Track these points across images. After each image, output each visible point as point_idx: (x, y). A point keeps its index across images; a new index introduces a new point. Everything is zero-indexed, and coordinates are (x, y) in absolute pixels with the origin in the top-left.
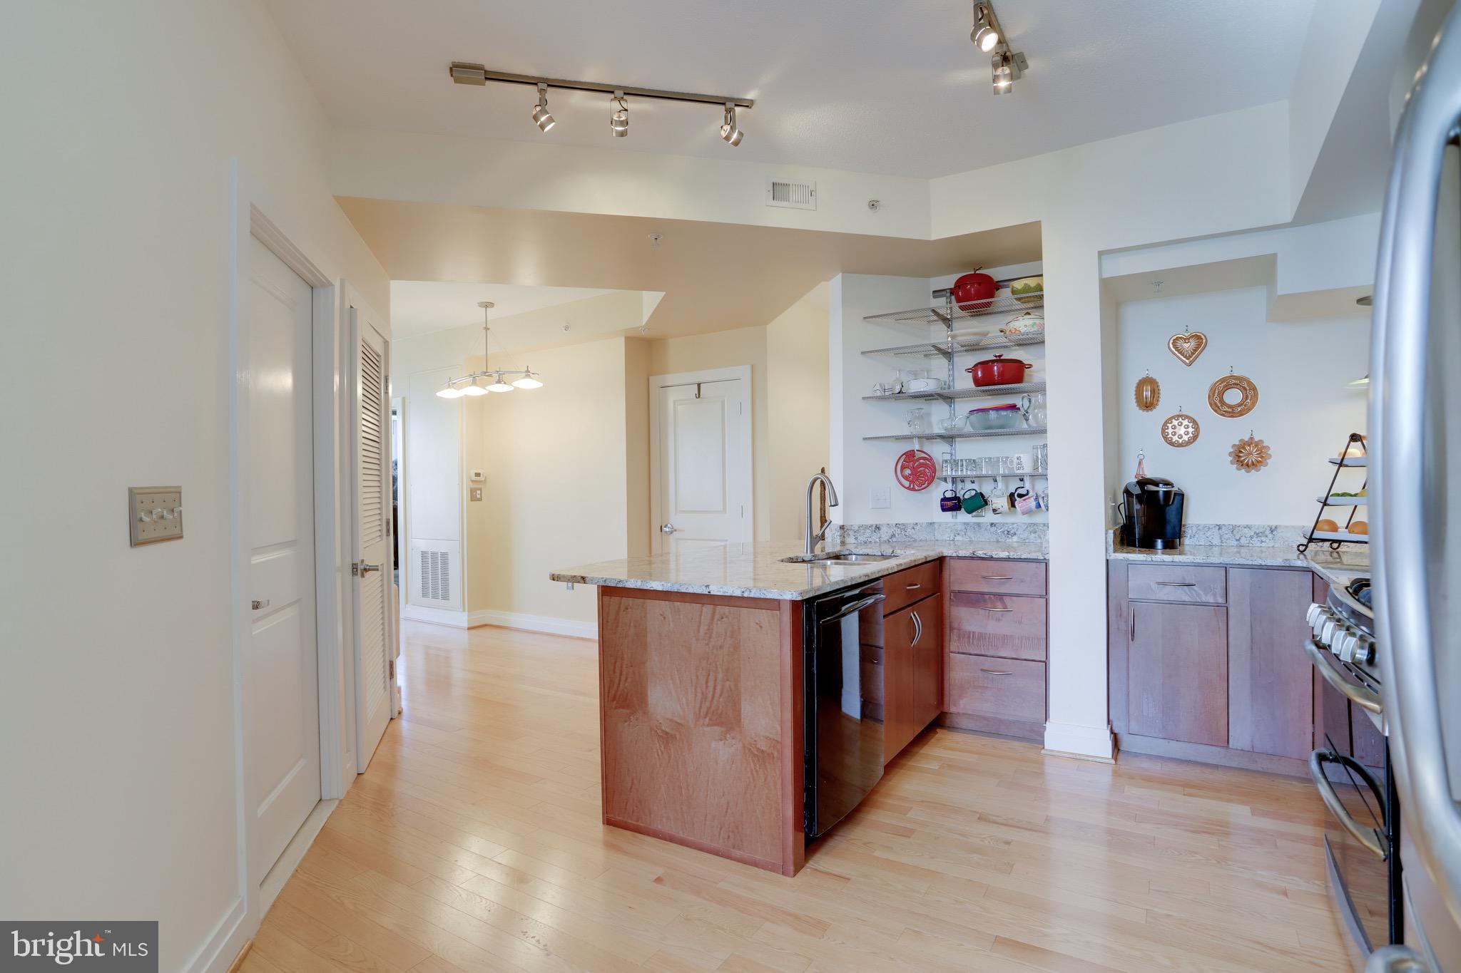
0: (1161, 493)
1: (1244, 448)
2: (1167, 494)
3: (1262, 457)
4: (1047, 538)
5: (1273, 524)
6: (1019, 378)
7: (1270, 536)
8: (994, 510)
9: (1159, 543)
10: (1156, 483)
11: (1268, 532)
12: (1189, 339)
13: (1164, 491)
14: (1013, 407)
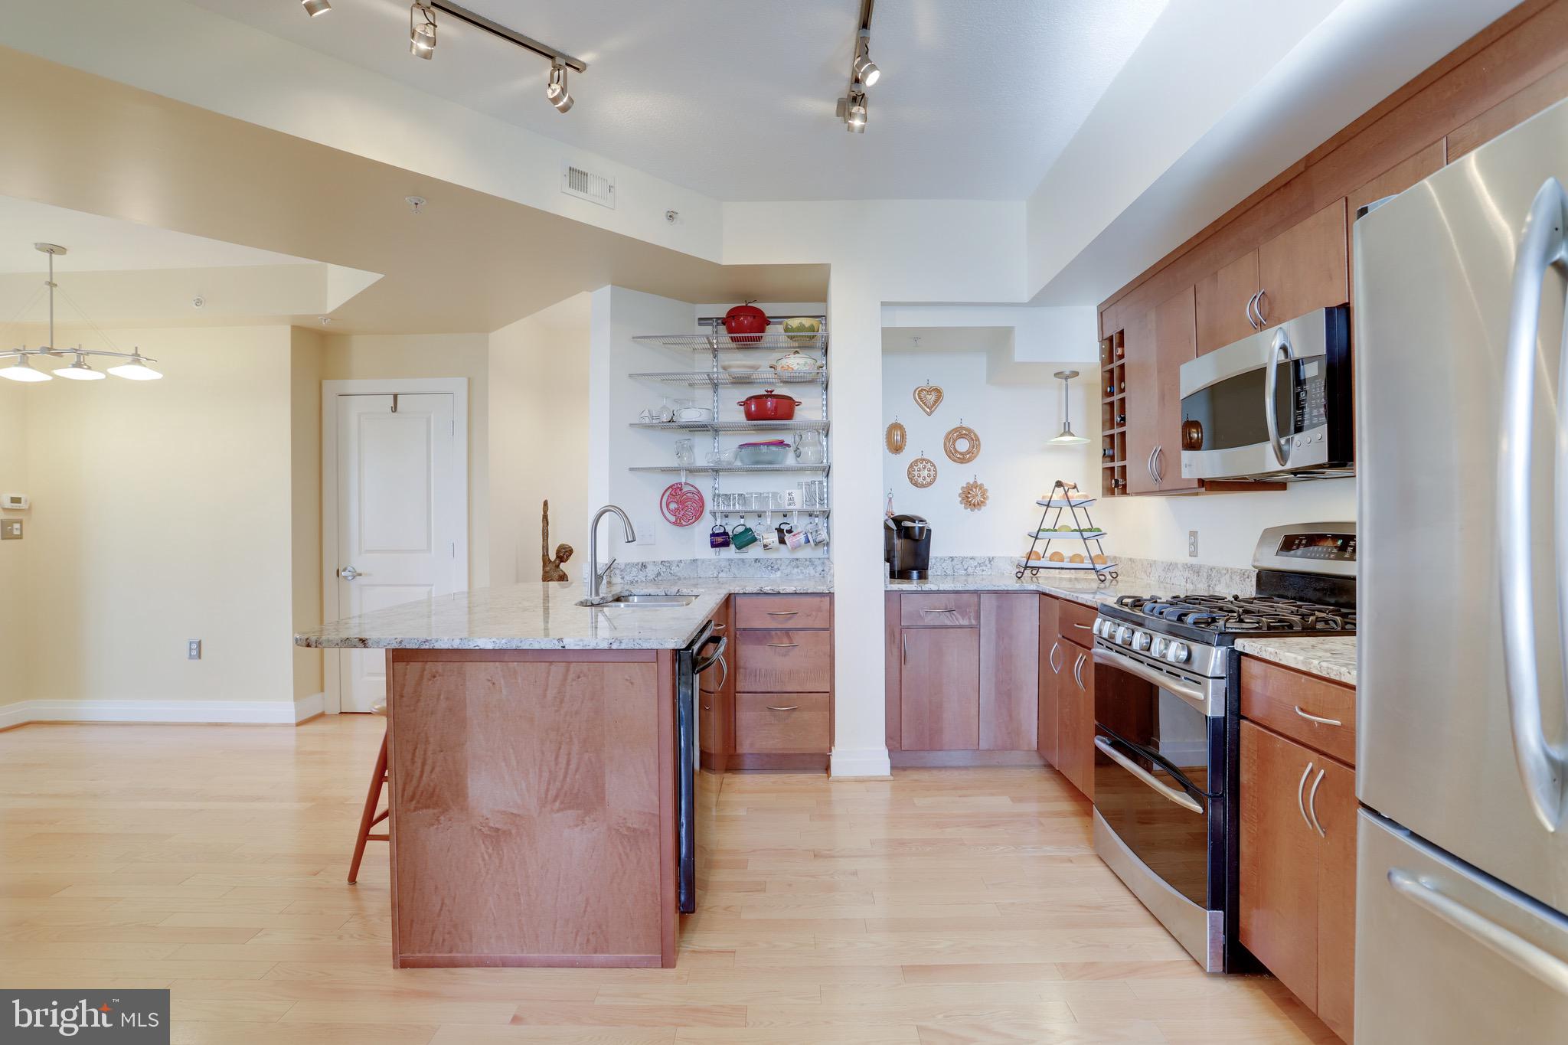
0: (917, 529)
1: (972, 490)
2: (921, 529)
3: (984, 498)
4: (832, 571)
5: (991, 555)
6: (789, 416)
7: (989, 565)
8: (765, 546)
9: (915, 574)
10: (912, 519)
11: (987, 562)
12: (931, 392)
13: (919, 527)
14: (781, 443)
